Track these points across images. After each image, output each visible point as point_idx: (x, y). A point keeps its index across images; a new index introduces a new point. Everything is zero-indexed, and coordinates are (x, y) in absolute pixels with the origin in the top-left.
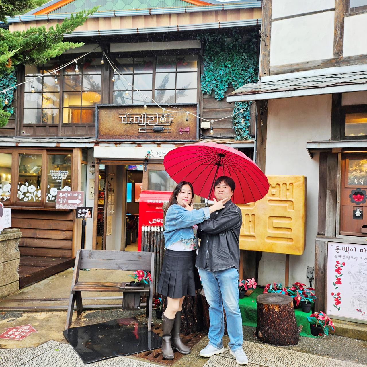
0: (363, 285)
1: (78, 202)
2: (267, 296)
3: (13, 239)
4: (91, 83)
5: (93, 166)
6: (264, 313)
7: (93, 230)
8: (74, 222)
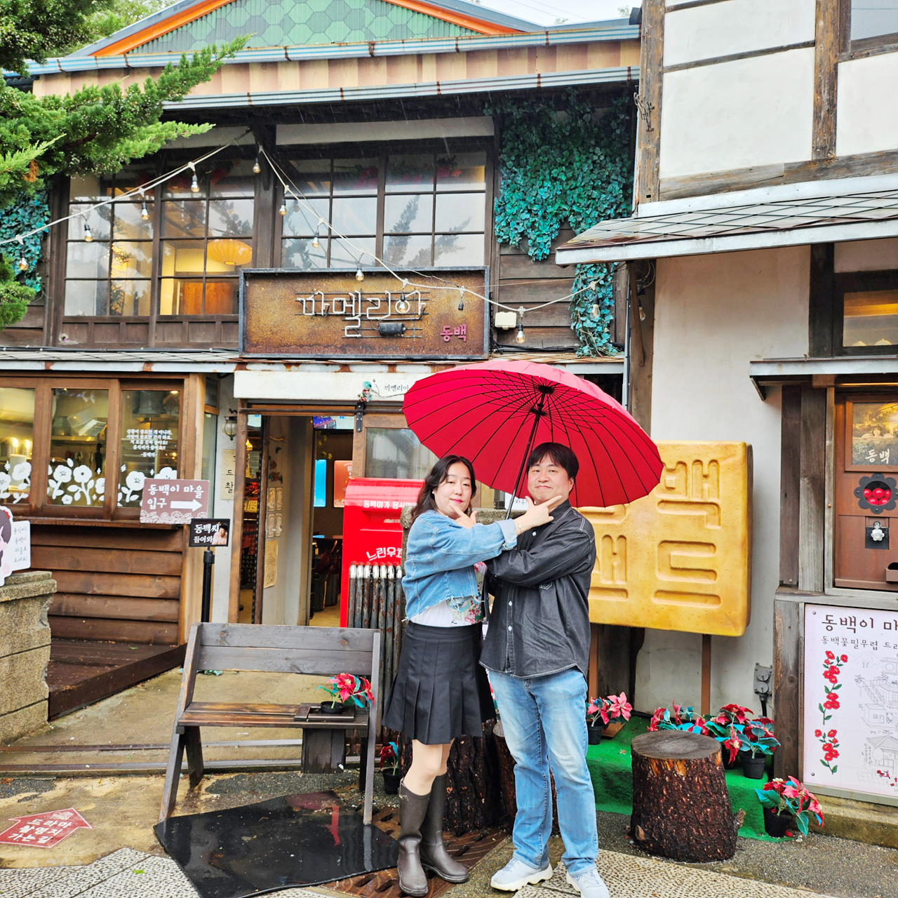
0: (891, 711)
1: (194, 505)
2: (657, 739)
3: (35, 597)
4: (228, 217)
5: (233, 419)
6: (650, 779)
7: (232, 575)
8: (185, 556)
